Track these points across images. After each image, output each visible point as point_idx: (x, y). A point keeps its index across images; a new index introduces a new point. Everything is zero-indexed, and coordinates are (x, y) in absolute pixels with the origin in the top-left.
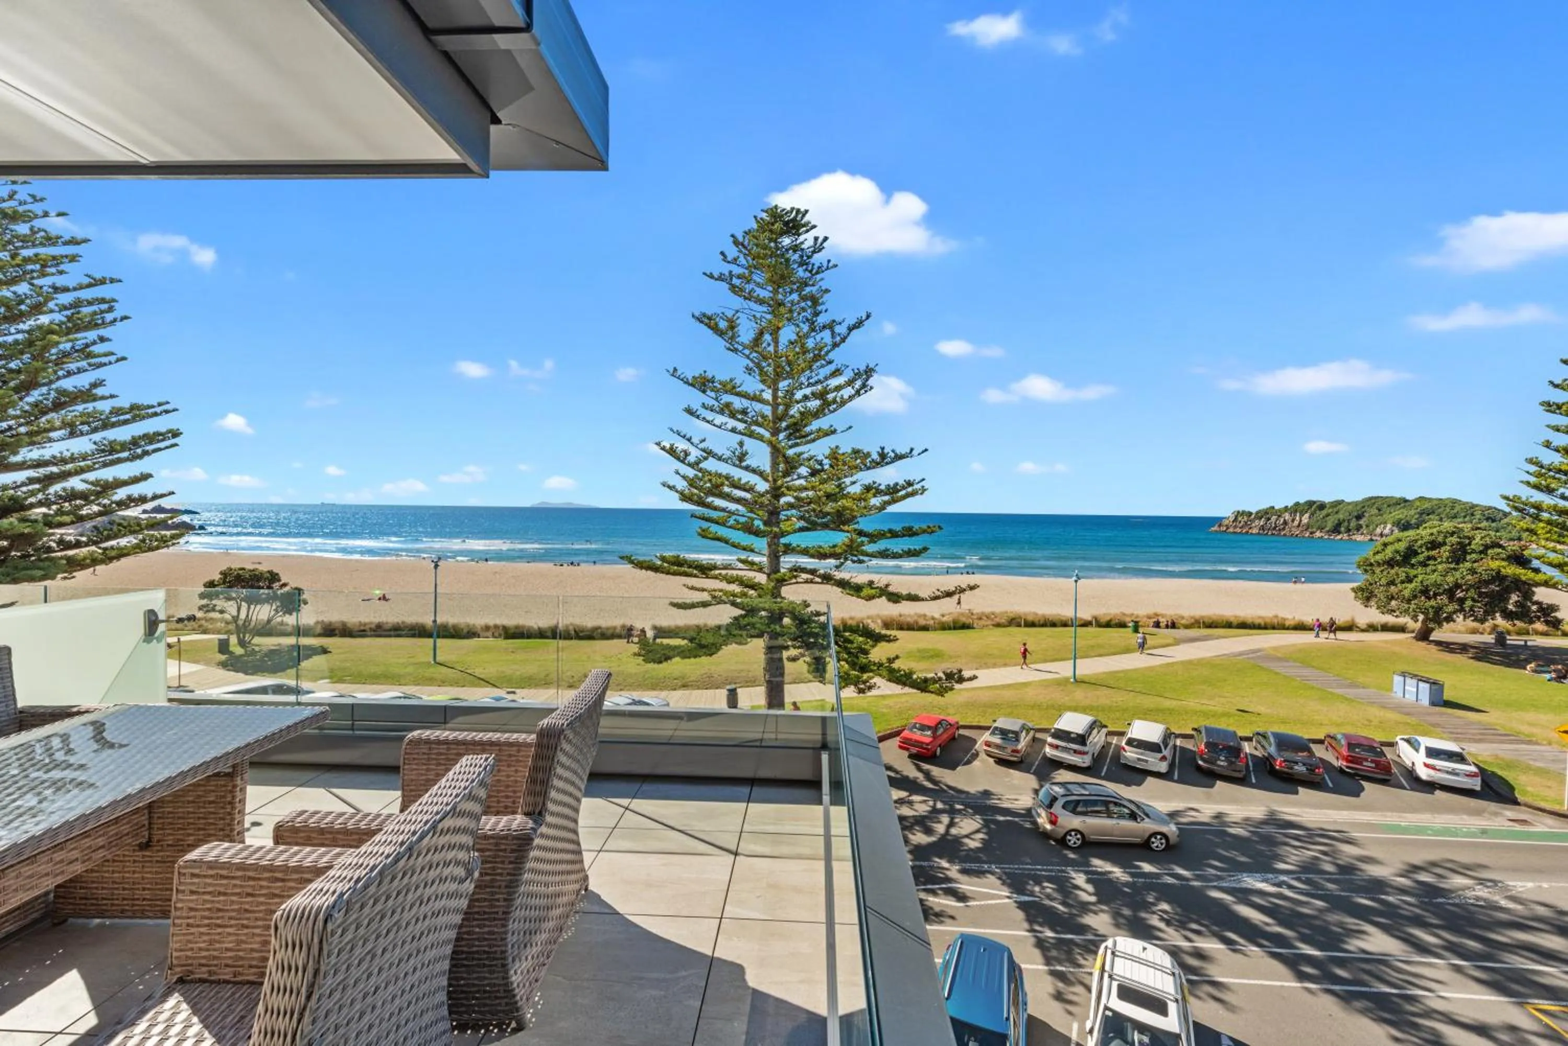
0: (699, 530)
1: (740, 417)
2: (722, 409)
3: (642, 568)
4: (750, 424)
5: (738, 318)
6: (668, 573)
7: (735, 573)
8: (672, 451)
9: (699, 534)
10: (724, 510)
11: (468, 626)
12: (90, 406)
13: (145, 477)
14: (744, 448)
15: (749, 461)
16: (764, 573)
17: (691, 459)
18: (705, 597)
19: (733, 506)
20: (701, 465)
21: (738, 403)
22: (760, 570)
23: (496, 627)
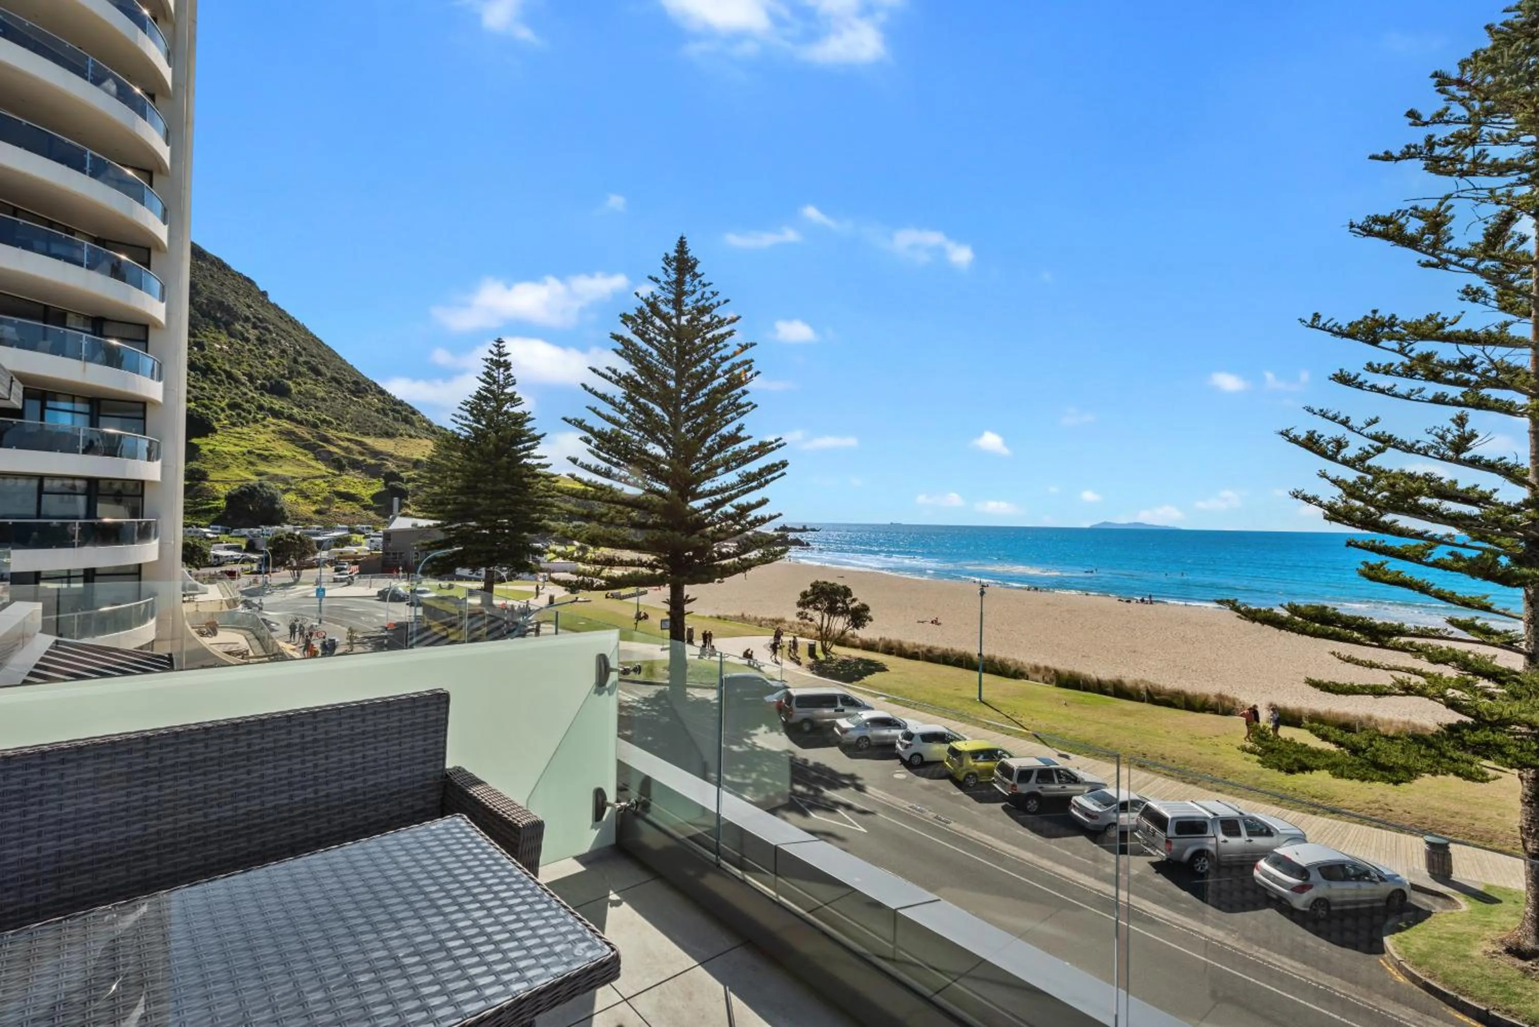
0: (1362, 567)
1: (1451, 376)
2: (1410, 368)
3: (1254, 620)
4: (1478, 385)
5: (1450, 207)
6: (1303, 631)
7: (1444, 644)
8: (1311, 443)
9: (1363, 574)
10: (1419, 535)
11: (1016, 663)
12: (737, 447)
13: (764, 502)
14: (1468, 428)
15: (1478, 449)
16: (1520, 651)
17: (1350, 452)
18: (1384, 679)
19: (1440, 530)
20: (1369, 462)
21: (1447, 352)
22: (1509, 644)
23: (1047, 669)
